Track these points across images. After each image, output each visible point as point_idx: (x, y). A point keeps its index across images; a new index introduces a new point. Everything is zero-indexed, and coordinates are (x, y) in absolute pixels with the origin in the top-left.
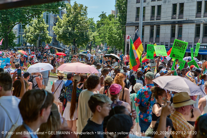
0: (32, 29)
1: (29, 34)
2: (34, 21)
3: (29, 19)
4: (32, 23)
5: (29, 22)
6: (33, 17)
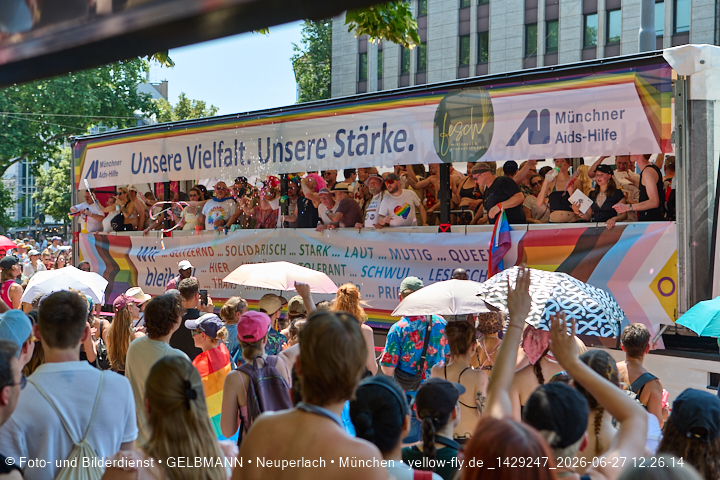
0: (59, 175)
1: (49, 190)
2: (64, 152)
3: (48, 147)
4: (60, 160)
5: (50, 156)
6: (62, 142)
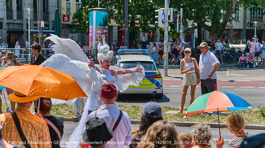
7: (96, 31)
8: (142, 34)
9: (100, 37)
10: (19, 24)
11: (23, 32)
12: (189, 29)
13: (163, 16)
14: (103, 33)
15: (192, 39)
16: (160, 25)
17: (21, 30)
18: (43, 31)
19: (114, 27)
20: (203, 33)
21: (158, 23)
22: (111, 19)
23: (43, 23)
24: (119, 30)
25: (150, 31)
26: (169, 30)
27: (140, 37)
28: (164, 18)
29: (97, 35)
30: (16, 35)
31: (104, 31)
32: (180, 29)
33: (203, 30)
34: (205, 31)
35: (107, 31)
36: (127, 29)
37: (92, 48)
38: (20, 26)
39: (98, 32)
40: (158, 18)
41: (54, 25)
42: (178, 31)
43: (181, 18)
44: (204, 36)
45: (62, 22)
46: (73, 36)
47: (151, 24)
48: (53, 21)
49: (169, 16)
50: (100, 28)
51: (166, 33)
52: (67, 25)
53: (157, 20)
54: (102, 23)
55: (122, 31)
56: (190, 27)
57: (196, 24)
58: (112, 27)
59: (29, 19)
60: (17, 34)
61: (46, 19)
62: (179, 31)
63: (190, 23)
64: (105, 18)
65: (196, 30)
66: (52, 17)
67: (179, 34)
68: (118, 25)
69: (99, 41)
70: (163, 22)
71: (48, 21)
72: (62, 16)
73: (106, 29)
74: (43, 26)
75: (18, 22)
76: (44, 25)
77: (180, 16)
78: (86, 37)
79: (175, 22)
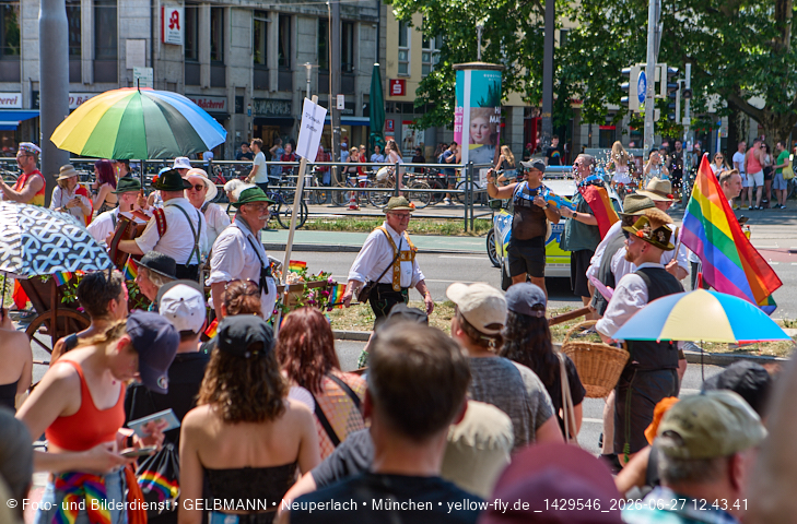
7: (471, 119)
8: (584, 128)
9: (480, 133)
10: (284, 101)
11: (293, 120)
12: (708, 116)
13: (642, 82)
14: (488, 123)
15: (713, 141)
16: (635, 105)
17: (289, 115)
18: (343, 118)
19: (514, 111)
20: (743, 125)
21: (627, 102)
22: (510, 90)
23: (341, 99)
24: (528, 117)
25: (608, 119)
26: (657, 118)
27: (580, 135)
28: (645, 89)
29: (473, 129)
30: (275, 129)
31: (492, 119)
32: (682, 114)
33: (741, 119)
34: (749, 121)
35: (498, 121)
36: (549, 115)
37: (460, 161)
38: (286, 105)
39: (475, 121)
40: (628, 88)
41: (368, 105)
42: (677, 120)
43: (688, 87)
44: (744, 133)
45: (388, 98)
46: (413, 133)
47: (611, 101)
48: (365, 95)
49: (658, 85)
50: (480, 113)
51: (648, 125)
52: (399, 104)
53: (627, 95)
54: (485, 101)
55: (534, 119)
56: (712, 110)
57: (725, 104)
58: (511, 107)
59: (308, 90)
60: (278, 127)
61: (348, 88)
62: (681, 120)
63: (712, 102)
64: (493, 87)
65: (725, 119)
66: (364, 84)
67: (680, 128)
68: (524, 104)
69: (479, 143)
70: (641, 99)
71: (354, 94)
72: (388, 81)
73: (497, 115)
74: (343, 107)
75: (282, 95)
76: (345, 103)
77: (683, 83)
78: (445, 135)
79: (672, 99)
